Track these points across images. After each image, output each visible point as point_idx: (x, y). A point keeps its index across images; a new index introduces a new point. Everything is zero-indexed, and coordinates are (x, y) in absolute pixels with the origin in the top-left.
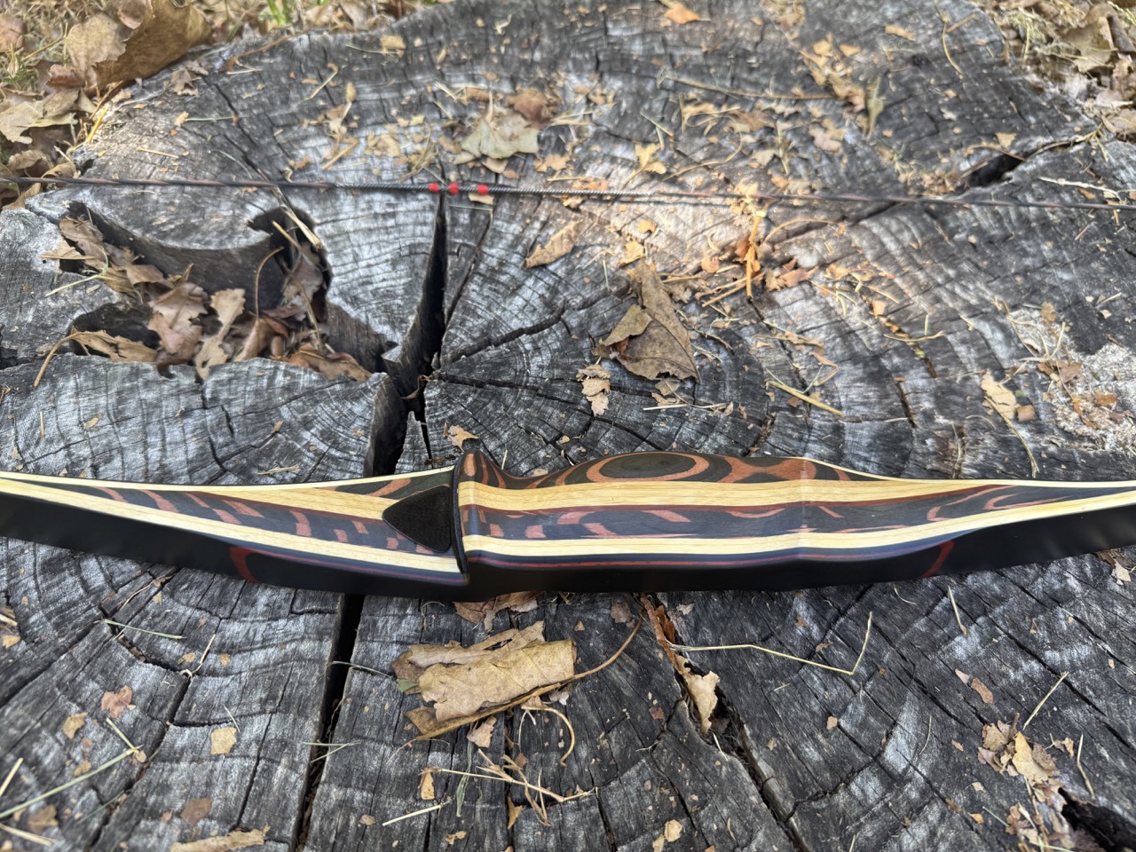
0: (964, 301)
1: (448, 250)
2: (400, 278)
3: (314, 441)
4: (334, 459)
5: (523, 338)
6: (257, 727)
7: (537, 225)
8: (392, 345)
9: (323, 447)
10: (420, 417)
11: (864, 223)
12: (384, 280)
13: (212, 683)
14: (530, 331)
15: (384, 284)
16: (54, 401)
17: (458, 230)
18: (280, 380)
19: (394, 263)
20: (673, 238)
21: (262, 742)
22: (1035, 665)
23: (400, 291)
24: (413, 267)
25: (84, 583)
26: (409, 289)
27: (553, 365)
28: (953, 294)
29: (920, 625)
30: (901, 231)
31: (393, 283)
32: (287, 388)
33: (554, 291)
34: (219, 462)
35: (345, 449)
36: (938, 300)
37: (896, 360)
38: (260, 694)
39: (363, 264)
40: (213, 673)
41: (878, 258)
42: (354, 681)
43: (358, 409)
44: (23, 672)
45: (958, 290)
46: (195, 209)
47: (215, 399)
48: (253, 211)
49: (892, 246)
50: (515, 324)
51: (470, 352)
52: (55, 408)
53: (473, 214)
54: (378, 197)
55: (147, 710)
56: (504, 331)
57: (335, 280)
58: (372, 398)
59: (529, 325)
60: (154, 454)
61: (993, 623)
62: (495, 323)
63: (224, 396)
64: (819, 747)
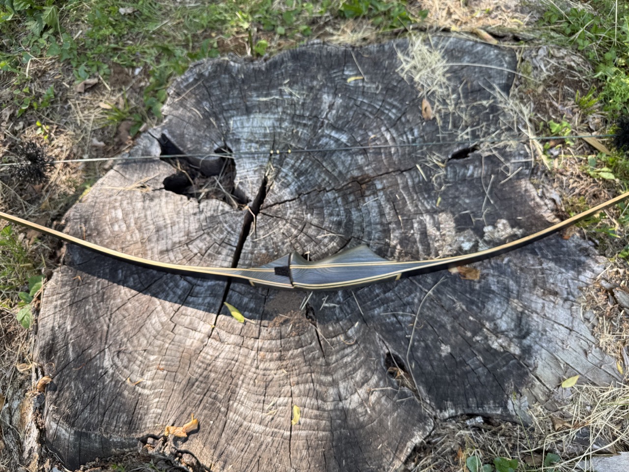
2: (256, 177)
3: (228, 228)
5: (287, 203)
9: (229, 230)
10: (255, 224)
12: (251, 177)
23: (255, 182)
24: (260, 174)
28: (423, 204)
30: (416, 177)
31: (254, 179)
32: (223, 211)
36: (417, 206)
37: (394, 226)
38: (209, 292)
39: (246, 170)
41: (403, 188)
47: (203, 211)
48: (216, 147)
50: (286, 198)
51: (272, 206)
52: (160, 206)
54: (254, 145)
56: (282, 200)
57: (237, 175)
59: (290, 199)
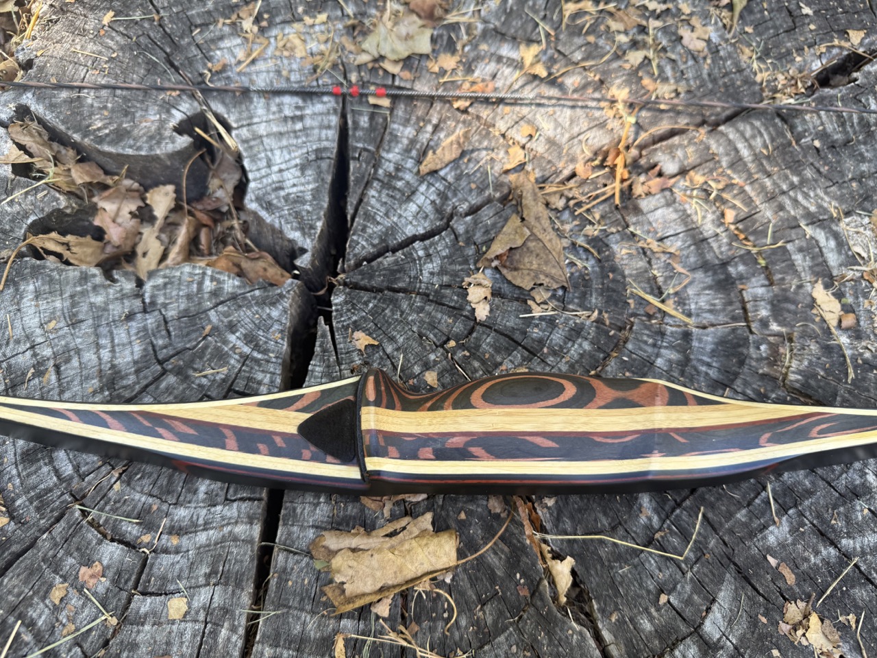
0: (805, 208)
1: (351, 154)
2: (308, 183)
3: (239, 344)
4: (257, 361)
5: (417, 244)
6: (203, 596)
7: (429, 128)
8: (303, 251)
9: (247, 350)
10: (328, 321)
11: (722, 128)
12: (294, 185)
13: (166, 560)
14: (423, 238)
15: (294, 190)
16: (18, 304)
17: (359, 133)
18: (208, 285)
19: (303, 168)
20: (551, 142)
21: (208, 609)
22: (832, 551)
23: (309, 197)
24: (319, 173)
25: (57, 472)
26: (316, 193)
27: (442, 271)
28: (795, 201)
29: (741, 515)
30: (754, 137)
31: (302, 188)
32: (215, 294)
33: (443, 196)
34: (160, 362)
35: (265, 352)
36: (781, 208)
37: (741, 268)
38: (205, 569)
39: (275, 168)
40: (166, 551)
41: (732, 165)
42: (279, 559)
43: (275, 313)
44: (15, 548)
45: (800, 198)
46: (126, 114)
47: (153, 303)
48: (178, 116)
49: (745, 153)
50: (410, 231)
51: (370, 259)
52: (19, 310)
53: (372, 117)
54: (287, 99)
55: (115, 582)
56: (400, 238)
57: (252, 185)
58: (286, 303)
59: (421, 231)
60: (105, 354)
61: (801, 514)
62: (392, 230)
63: (161, 300)
64: (651, 619)
